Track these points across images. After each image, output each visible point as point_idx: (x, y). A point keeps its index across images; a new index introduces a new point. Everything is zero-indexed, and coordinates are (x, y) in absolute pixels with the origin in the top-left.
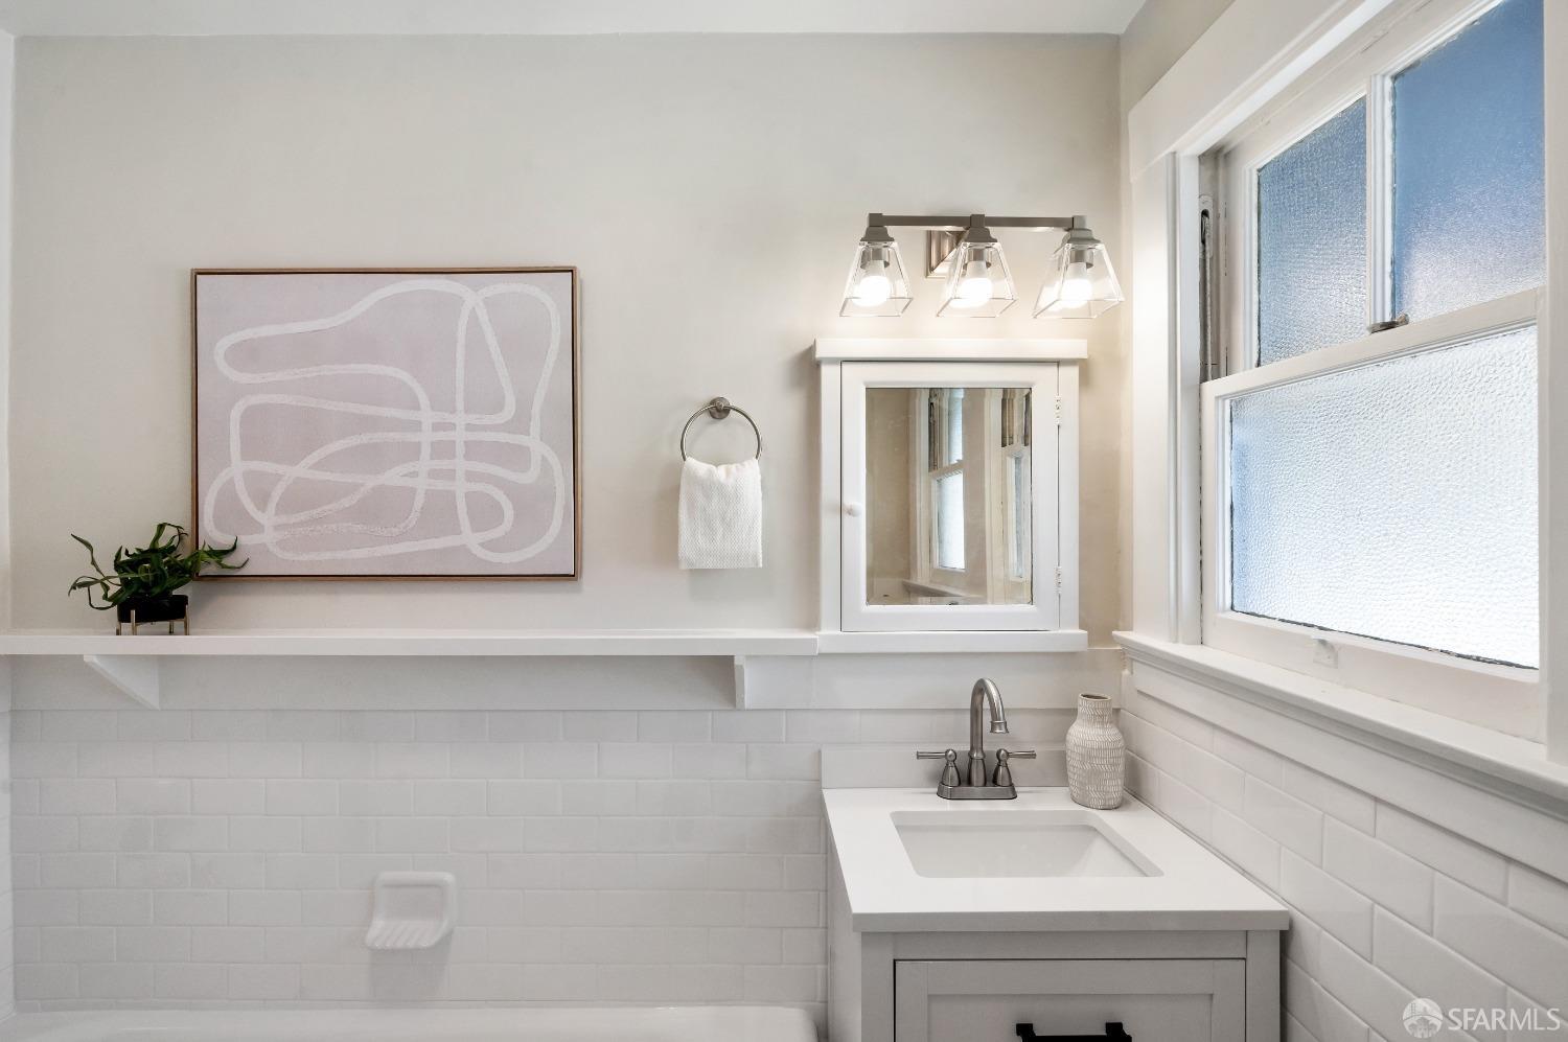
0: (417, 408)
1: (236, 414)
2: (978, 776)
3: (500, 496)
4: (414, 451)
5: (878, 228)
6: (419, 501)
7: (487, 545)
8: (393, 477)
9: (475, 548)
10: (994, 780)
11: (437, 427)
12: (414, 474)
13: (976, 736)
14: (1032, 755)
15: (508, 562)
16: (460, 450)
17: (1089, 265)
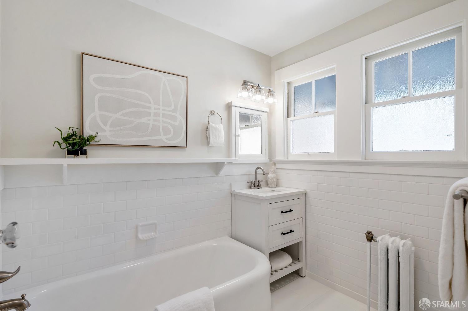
0: (151, 103)
1: (97, 97)
2: (256, 185)
3: (170, 127)
4: (149, 114)
5: (245, 83)
6: (151, 127)
7: (167, 139)
8: (144, 120)
9: (164, 140)
10: (258, 186)
11: (155, 109)
12: (149, 120)
13: (256, 179)
14: (263, 181)
15: (172, 143)
16: (161, 115)
17: (273, 96)
